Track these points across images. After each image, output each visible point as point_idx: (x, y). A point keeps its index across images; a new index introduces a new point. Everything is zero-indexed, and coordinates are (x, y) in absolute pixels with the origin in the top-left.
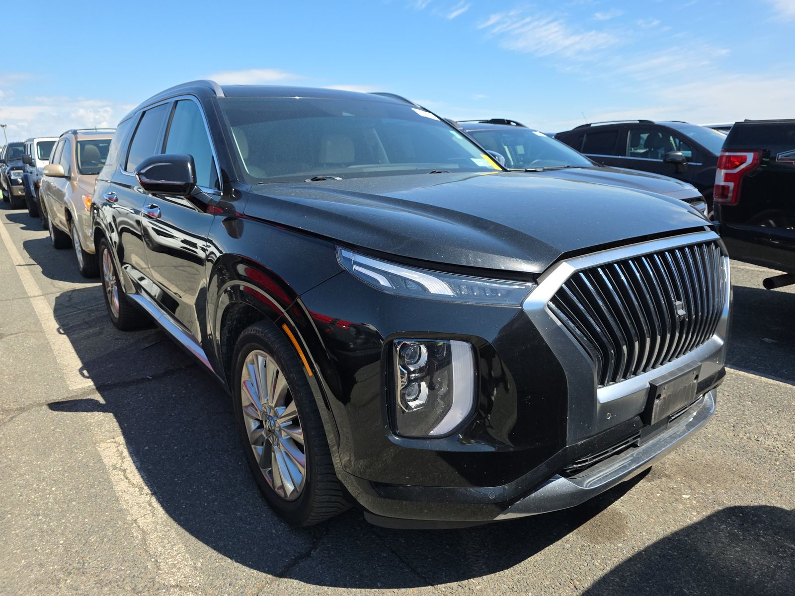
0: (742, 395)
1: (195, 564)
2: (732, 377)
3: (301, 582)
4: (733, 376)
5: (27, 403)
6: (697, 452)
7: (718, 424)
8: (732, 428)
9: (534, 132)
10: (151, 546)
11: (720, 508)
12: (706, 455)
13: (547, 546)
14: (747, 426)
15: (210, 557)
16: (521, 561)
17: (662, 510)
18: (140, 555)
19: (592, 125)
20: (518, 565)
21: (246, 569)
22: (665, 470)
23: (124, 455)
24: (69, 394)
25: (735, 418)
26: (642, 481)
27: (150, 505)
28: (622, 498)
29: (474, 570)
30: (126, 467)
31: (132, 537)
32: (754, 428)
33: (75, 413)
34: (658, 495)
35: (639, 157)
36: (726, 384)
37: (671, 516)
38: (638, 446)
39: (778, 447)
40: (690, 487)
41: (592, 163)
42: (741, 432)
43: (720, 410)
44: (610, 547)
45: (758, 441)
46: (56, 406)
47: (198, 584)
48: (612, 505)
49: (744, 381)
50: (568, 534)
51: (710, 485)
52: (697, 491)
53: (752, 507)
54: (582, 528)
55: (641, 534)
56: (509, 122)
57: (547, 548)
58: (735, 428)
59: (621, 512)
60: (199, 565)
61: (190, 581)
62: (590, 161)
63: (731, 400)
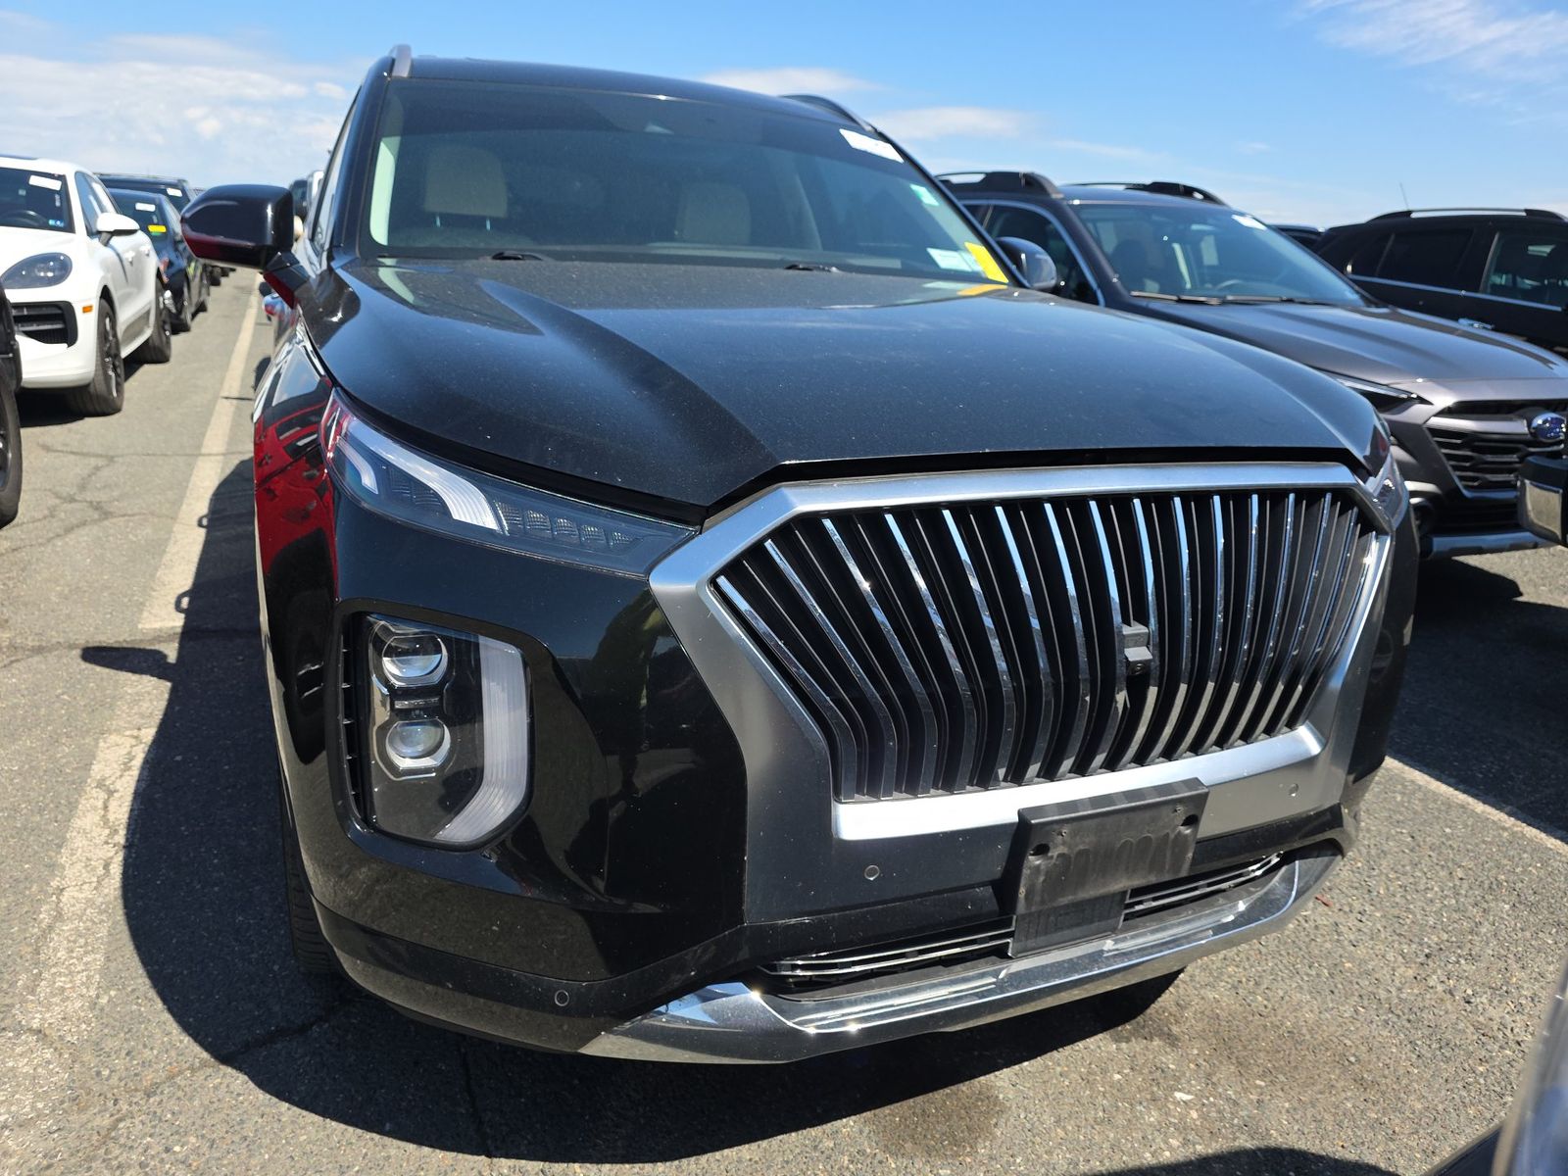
0: (1500, 884)
1: (98, 997)
2: (1500, 836)
3: (250, 1082)
4: (1506, 834)
5: (54, 641)
6: (1287, 998)
7: (1393, 941)
8: (1422, 959)
9: (1236, 218)
10: (51, 944)
11: (1249, 1145)
12: (1307, 1008)
13: (782, 1134)
14: (1463, 962)
15: (133, 990)
16: (704, 1152)
17: (1101, 1114)
18: (21, 957)
19: (1414, 215)
20: (693, 1159)
21: (174, 1028)
22: (1177, 1022)
23: (133, 763)
24: (130, 635)
25: (1445, 936)
26: (1100, 1036)
27: (106, 866)
28: (1026, 1064)
29: (595, 1145)
30: (118, 787)
31: (35, 919)
32: (1478, 970)
33: (112, 672)
34: (1117, 1077)
35: (1515, 298)
36: (1473, 851)
37: (1112, 1135)
38: (1010, 958)
39: (1512, 1030)
40: (1209, 1076)
41: (1363, 297)
42: (1439, 972)
43: (1417, 911)
44: (919, 1170)
45: (1469, 1002)
46: (96, 655)
47: (75, 1038)
48: (992, 1074)
49: (1525, 852)
50: (845, 1117)
51: (1263, 1084)
52: (1220, 1090)
53: (1336, 1161)
54: (887, 1112)
55: (1012, 1160)
56: (1188, 191)
57: (780, 1137)
58: (1430, 962)
59: (1001, 1096)
60: (104, 1000)
61: (65, 1028)
62: (1357, 292)
63: (1463, 892)
